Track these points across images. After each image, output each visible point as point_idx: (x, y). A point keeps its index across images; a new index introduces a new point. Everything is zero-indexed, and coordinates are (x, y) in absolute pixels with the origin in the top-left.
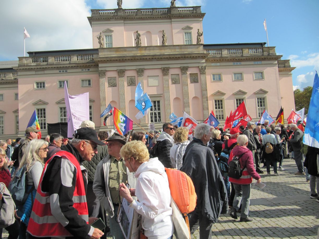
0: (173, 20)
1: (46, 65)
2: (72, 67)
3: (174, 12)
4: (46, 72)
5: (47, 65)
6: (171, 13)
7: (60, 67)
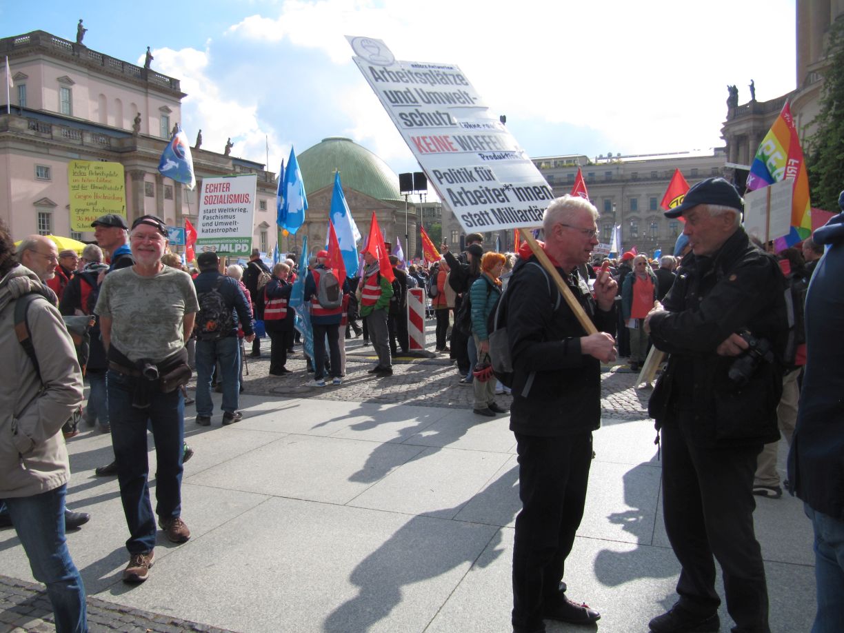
0: (150, 91)
1: (49, 139)
2: (90, 152)
3: (151, 80)
4: (52, 151)
5: (52, 139)
6: (146, 80)
7: (75, 149)
